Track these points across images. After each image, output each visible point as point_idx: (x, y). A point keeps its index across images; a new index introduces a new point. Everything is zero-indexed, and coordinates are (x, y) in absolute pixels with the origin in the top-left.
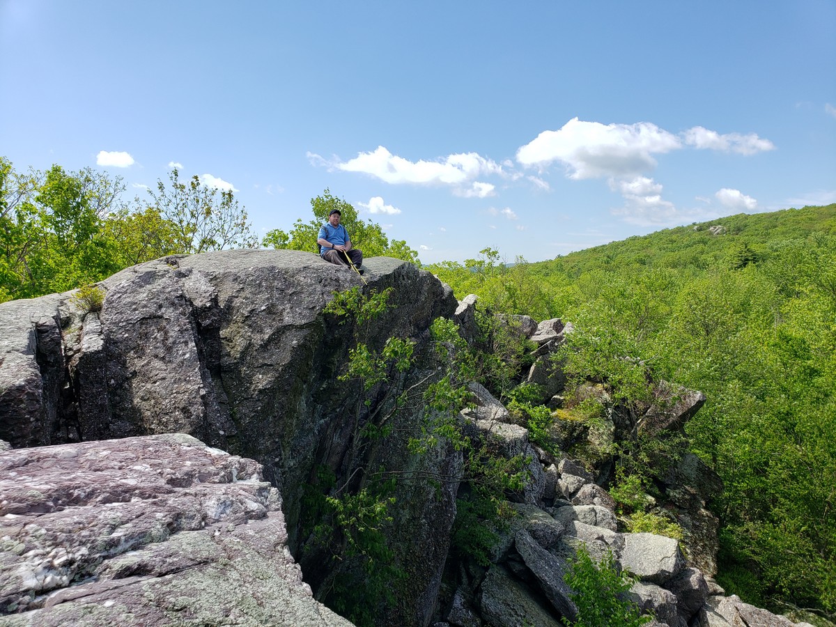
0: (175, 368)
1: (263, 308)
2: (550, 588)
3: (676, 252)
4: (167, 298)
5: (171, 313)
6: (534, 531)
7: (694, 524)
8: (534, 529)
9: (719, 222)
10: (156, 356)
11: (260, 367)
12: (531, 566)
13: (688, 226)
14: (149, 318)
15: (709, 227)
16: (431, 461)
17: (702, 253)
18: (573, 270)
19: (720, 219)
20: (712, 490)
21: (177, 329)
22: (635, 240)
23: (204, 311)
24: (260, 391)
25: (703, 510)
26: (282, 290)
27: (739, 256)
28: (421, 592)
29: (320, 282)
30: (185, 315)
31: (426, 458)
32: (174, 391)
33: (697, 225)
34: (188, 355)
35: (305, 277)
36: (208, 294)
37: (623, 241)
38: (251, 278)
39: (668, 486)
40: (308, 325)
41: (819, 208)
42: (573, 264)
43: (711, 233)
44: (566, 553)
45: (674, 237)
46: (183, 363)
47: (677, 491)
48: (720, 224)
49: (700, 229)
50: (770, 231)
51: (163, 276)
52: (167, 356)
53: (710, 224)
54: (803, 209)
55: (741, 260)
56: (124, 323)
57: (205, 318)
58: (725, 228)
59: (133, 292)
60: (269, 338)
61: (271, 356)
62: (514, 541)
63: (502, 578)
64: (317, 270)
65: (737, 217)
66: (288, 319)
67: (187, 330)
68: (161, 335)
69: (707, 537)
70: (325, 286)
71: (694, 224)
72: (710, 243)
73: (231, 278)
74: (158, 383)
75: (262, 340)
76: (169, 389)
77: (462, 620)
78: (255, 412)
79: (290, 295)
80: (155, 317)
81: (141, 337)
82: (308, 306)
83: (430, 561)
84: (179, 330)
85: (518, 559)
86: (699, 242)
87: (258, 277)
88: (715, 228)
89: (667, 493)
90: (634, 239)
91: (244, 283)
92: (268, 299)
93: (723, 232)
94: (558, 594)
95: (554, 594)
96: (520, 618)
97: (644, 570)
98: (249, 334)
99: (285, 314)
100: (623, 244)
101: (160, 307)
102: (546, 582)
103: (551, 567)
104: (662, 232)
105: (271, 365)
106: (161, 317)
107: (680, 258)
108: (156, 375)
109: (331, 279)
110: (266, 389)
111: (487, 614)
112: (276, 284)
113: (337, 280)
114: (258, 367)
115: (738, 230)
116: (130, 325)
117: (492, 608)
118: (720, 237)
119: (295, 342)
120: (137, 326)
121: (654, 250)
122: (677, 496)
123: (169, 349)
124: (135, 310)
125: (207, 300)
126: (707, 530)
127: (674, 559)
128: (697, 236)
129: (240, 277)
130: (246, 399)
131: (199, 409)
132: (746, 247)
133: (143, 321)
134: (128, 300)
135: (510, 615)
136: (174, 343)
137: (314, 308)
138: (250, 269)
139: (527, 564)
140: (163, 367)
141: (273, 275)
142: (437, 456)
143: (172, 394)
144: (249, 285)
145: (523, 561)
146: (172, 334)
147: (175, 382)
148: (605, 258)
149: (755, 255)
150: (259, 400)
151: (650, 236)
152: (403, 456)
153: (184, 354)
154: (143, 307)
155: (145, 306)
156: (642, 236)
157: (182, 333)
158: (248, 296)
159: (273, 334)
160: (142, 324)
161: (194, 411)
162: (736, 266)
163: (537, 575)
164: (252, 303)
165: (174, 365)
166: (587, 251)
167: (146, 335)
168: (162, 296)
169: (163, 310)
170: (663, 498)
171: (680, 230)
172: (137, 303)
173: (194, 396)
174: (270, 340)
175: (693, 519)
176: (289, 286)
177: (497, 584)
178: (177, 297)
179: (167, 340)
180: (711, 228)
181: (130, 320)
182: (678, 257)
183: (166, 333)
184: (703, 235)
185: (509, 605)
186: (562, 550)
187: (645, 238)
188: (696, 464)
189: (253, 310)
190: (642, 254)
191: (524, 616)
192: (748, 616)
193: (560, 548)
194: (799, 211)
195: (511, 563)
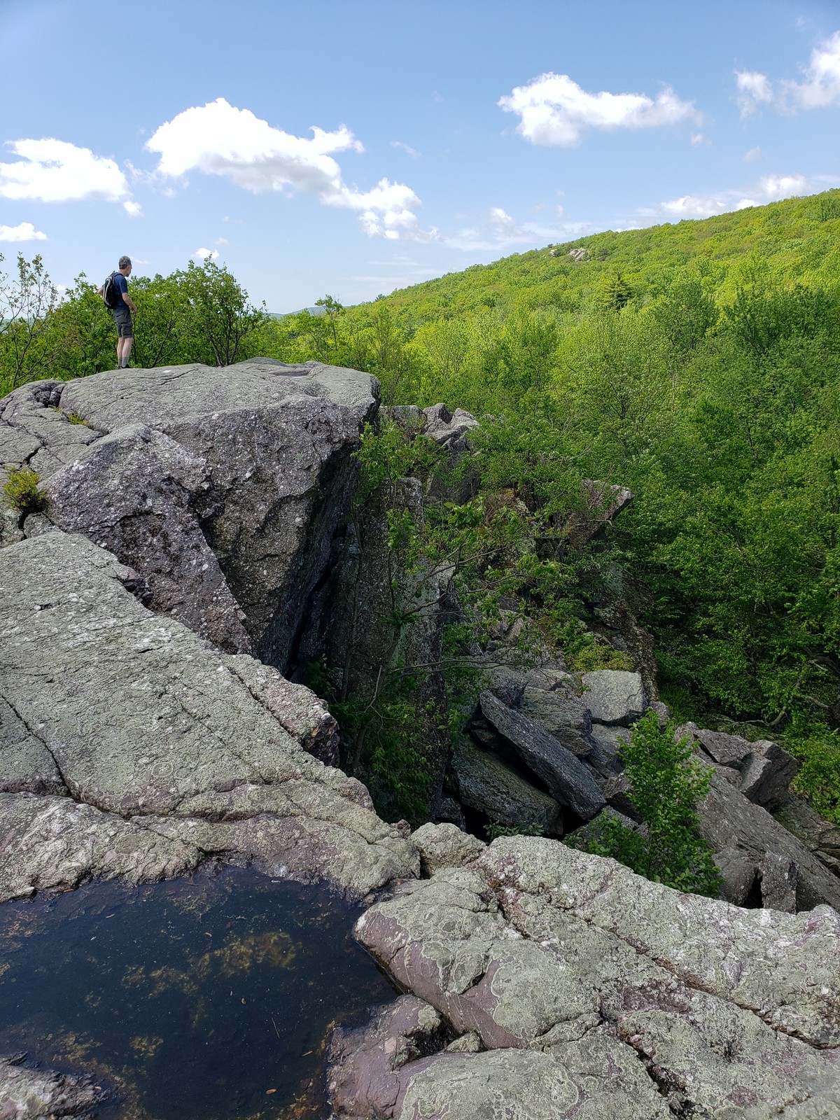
0: (192, 586)
1: (248, 475)
2: (532, 756)
3: (532, 288)
4: (149, 484)
5: (162, 505)
6: (497, 690)
7: (629, 646)
8: (497, 687)
9: (582, 243)
10: (159, 571)
11: (261, 559)
12: (506, 733)
13: (543, 250)
14: (134, 516)
15: (568, 250)
16: (419, 636)
17: (564, 288)
18: (402, 317)
19: (582, 239)
20: (642, 603)
21: (179, 528)
22: (476, 271)
23: (201, 496)
24: (270, 593)
25: (635, 628)
26: (266, 446)
27: (611, 291)
28: (430, 795)
29: (306, 428)
30: (182, 506)
31: (413, 632)
32: (203, 619)
33: (554, 248)
34: (206, 566)
35: (287, 422)
36: (199, 471)
37: (462, 273)
38: (219, 431)
39: (595, 605)
40: (307, 493)
41: (698, 222)
42: (401, 309)
43: (572, 260)
44: (530, 709)
45: (527, 266)
46: (201, 577)
47: (607, 609)
48: (582, 246)
49: (558, 255)
50: (644, 255)
51: (130, 448)
52: (176, 570)
53: (570, 246)
54: (680, 224)
55: (613, 296)
56: (97, 527)
57: (204, 506)
58: (588, 252)
59: (96, 478)
60: (265, 518)
61: (272, 544)
62: (479, 704)
63: (469, 750)
64: (299, 409)
65: (603, 235)
66: (283, 489)
67: (193, 529)
68: (159, 540)
69: (644, 658)
70: (314, 433)
71: (550, 247)
72: (572, 273)
73: (190, 433)
74: (175, 611)
75: (258, 522)
76: (195, 616)
77: (448, 812)
78: (267, 621)
79: (278, 452)
80: (141, 514)
81: (128, 546)
82: (303, 466)
83: (438, 757)
84: (183, 531)
85: (485, 726)
86: (559, 272)
87: (229, 429)
88: (577, 251)
89: (596, 613)
90: (476, 269)
91: (213, 439)
92: (250, 460)
93: (587, 257)
94: (542, 761)
95: (537, 761)
96: (504, 796)
97: (611, 714)
98: (237, 514)
99: (277, 480)
100: (462, 276)
101: (144, 497)
102: (527, 749)
103: (527, 730)
104: (511, 259)
105: (276, 555)
106: (149, 513)
107: (537, 296)
108: (169, 599)
109: (319, 421)
110: (276, 589)
111: (469, 798)
112: (256, 437)
113: (327, 423)
114: (258, 560)
115: (605, 254)
116: (107, 530)
117: (473, 790)
118: (584, 265)
119: (298, 520)
120: (118, 530)
121: (502, 285)
122: (608, 616)
123: (175, 559)
124: (109, 505)
125: (200, 480)
126: (643, 651)
127: (641, 696)
128: (555, 264)
129: (204, 431)
130: (251, 605)
131: (244, 640)
132: (619, 279)
133: (125, 521)
134: (92, 491)
135: (494, 794)
136: (181, 549)
137: (310, 467)
138: (214, 418)
139: (500, 731)
140: (175, 587)
141: (249, 425)
142: (426, 630)
143: (201, 623)
144: (220, 442)
145: (495, 728)
146: (173, 537)
147: (200, 607)
148: (442, 299)
149: (630, 289)
150: (269, 605)
151: (496, 264)
152: (380, 633)
153: (201, 565)
154: (120, 501)
155: (123, 499)
156: (485, 264)
157: (187, 533)
158: (223, 458)
159: (270, 512)
160: (123, 526)
161: (239, 643)
162: (607, 304)
163: (515, 742)
164: (231, 468)
165: (189, 583)
166: (416, 288)
167: (135, 542)
168: (143, 482)
169: (149, 502)
170: (592, 620)
171: (533, 256)
172: (108, 495)
173: (232, 622)
174: (267, 519)
175: (626, 640)
176: (274, 437)
177: (467, 759)
178: (164, 480)
179: (170, 546)
180: (572, 252)
181: (106, 521)
182: (535, 295)
183: (165, 536)
184: (562, 262)
185: (488, 783)
186: (525, 705)
187: (490, 268)
188: (621, 574)
189: (236, 479)
190: (489, 292)
191: (508, 792)
192: (709, 742)
193: (522, 704)
194: (675, 227)
195: (478, 732)
